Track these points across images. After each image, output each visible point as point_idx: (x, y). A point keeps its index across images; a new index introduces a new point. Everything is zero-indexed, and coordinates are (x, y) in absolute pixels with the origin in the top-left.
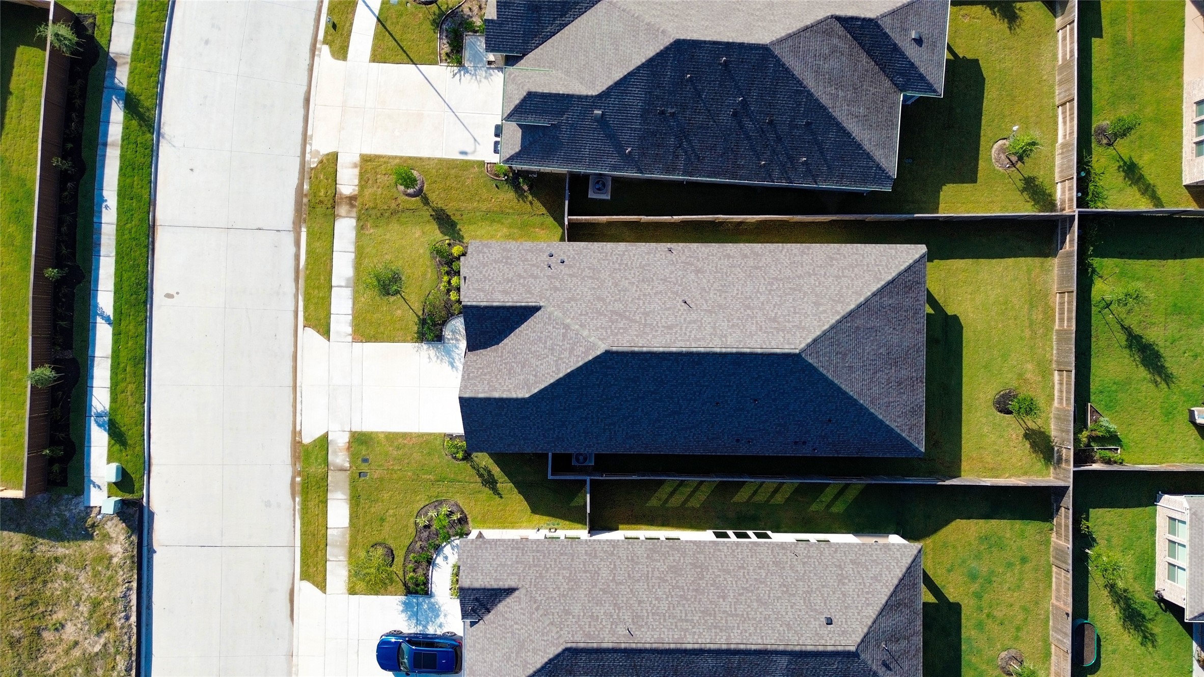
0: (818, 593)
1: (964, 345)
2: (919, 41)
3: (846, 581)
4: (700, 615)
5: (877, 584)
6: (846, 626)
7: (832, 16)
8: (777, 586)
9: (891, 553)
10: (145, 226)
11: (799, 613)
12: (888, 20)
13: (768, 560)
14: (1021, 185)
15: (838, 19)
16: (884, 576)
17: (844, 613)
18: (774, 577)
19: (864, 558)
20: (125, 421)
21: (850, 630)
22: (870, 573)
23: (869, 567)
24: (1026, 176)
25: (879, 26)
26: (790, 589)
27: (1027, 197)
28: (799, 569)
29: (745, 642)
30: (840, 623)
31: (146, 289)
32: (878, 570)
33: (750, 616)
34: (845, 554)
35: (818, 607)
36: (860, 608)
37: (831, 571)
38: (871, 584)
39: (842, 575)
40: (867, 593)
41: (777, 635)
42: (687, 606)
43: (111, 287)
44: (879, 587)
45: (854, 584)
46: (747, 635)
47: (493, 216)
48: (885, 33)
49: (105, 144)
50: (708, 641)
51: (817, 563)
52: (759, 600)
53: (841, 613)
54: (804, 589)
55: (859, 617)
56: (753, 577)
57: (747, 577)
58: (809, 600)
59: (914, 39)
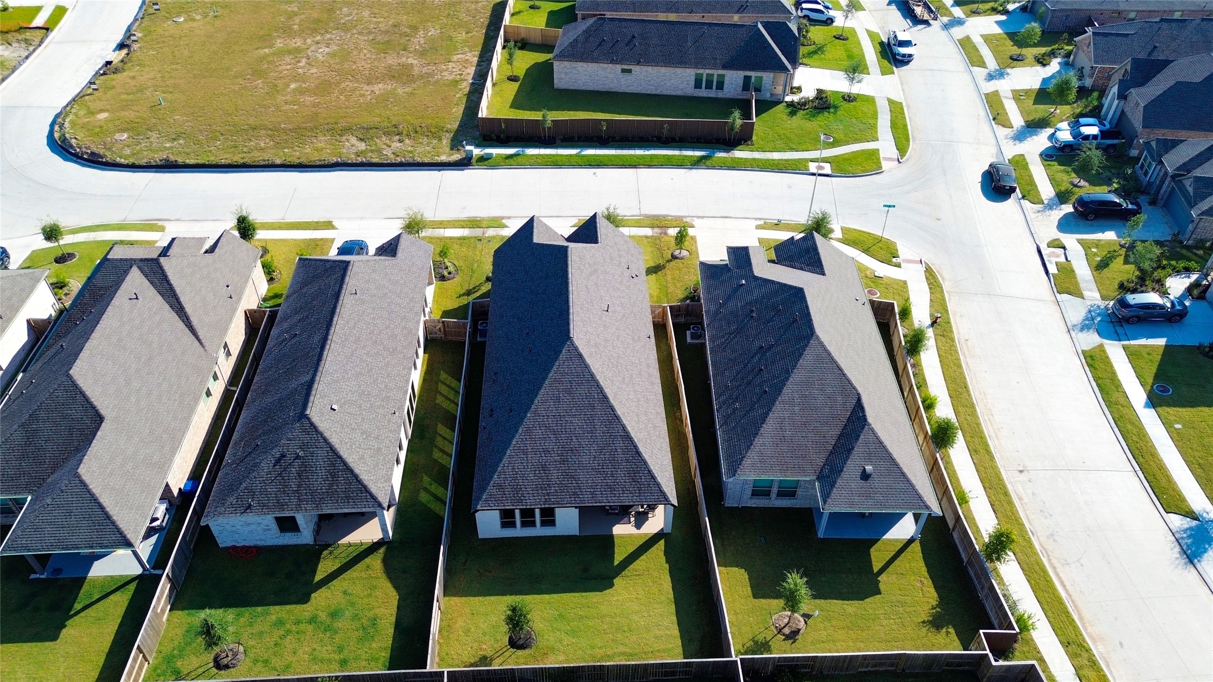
0: (359, 413)
1: (584, 594)
2: (865, 476)
3: (364, 437)
4: (357, 335)
5: (357, 457)
6: (327, 417)
7: (860, 394)
8: (369, 390)
9: (382, 481)
10: (636, 164)
11: (345, 393)
12: (871, 437)
13: (391, 394)
14: (760, 638)
15: (859, 399)
16: (363, 465)
17: (338, 422)
18: (377, 391)
19: (381, 459)
20: (519, 159)
21: (324, 419)
22: (368, 457)
23: (373, 459)
24: (770, 643)
25: (863, 428)
26: (365, 396)
27: (748, 645)
28: (380, 410)
29: (331, 350)
30: (330, 414)
31: (598, 165)
32: (369, 464)
33: (349, 363)
34: (388, 447)
35: (347, 407)
36: (339, 434)
37: (375, 430)
38: (358, 452)
39: (370, 435)
40: (351, 446)
41: (331, 371)
42: (366, 331)
43: (597, 153)
44: (354, 456)
45: (361, 441)
46: (336, 354)
47: (664, 289)
48: (859, 436)
49: (680, 150)
50: (336, 331)
51: (383, 424)
52: (360, 373)
53: (338, 419)
54: (363, 405)
55: (332, 430)
56: (379, 378)
57: (380, 375)
58: (354, 405)
59: (865, 469)
